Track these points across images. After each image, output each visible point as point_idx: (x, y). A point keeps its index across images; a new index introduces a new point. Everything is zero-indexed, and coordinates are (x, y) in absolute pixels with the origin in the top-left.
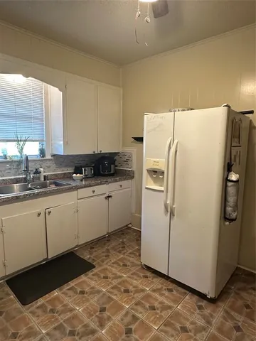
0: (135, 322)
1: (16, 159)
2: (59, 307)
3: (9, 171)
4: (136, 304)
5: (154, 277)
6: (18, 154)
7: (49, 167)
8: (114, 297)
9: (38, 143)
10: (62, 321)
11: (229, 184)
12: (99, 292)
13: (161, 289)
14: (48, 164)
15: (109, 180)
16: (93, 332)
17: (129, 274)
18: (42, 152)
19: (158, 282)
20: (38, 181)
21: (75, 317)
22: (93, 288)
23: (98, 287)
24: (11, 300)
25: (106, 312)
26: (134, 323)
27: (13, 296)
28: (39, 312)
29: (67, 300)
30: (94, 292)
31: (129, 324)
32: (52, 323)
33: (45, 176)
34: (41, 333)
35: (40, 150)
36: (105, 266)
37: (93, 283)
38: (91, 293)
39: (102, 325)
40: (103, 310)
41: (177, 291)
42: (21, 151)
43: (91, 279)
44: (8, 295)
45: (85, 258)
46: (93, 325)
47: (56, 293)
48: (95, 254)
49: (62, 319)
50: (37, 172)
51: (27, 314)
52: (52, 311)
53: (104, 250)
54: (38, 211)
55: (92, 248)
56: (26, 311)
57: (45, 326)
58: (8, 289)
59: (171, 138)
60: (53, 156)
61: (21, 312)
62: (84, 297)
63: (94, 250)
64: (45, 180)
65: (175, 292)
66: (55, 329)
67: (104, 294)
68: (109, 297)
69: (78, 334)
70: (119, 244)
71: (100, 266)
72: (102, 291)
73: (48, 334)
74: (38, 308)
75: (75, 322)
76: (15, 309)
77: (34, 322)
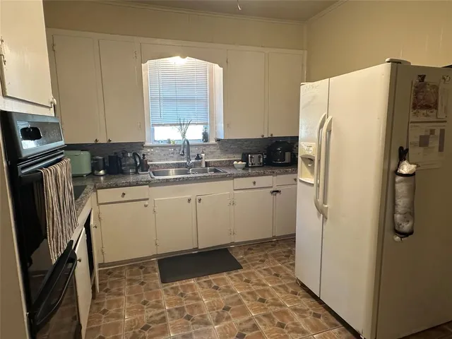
0: (254, 331)
1: (179, 143)
2: (189, 293)
3: (172, 155)
4: (264, 316)
5: (305, 296)
6: (181, 138)
7: (212, 153)
8: (245, 302)
9: (202, 126)
10: (185, 305)
11: (398, 179)
12: (232, 292)
13: (305, 311)
14: (212, 149)
15: (277, 171)
16: (207, 324)
17: (275, 285)
18: (205, 136)
19: (305, 303)
20: (198, 168)
21: (198, 306)
22: (228, 287)
23: (233, 288)
24: (155, 276)
25: (229, 312)
26: (251, 332)
27: (157, 274)
28: (171, 292)
29: (199, 290)
30: (228, 290)
31: (246, 330)
32: (176, 303)
33: (206, 163)
34: (164, 308)
35: (203, 134)
36: (253, 270)
37: (231, 283)
38: (224, 291)
39: (217, 322)
40: (227, 309)
41: (326, 319)
42: (184, 135)
43: (232, 278)
44: (155, 271)
45: (236, 258)
46: (210, 318)
47: (192, 281)
48: (250, 256)
49: (186, 303)
50: (198, 158)
51: (161, 290)
52: (182, 295)
53: (262, 254)
54: (189, 196)
55: (250, 249)
56: (162, 288)
57: (170, 304)
58: (156, 266)
59: (326, 113)
60: (218, 140)
61: (158, 288)
62: (215, 292)
63: (251, 252)
64: (206, 166)
65: (321, 320)
66: (177, 309)
67: (236, 296)
68: (240, 300)
69: (193, 320)
70: (284, 252)
71: (249, 268)
72: (235, 292)
73: (169, 311)
74: (172, 288)
75: (196, 310)
76: (155, 283)
77: (164, 298)
